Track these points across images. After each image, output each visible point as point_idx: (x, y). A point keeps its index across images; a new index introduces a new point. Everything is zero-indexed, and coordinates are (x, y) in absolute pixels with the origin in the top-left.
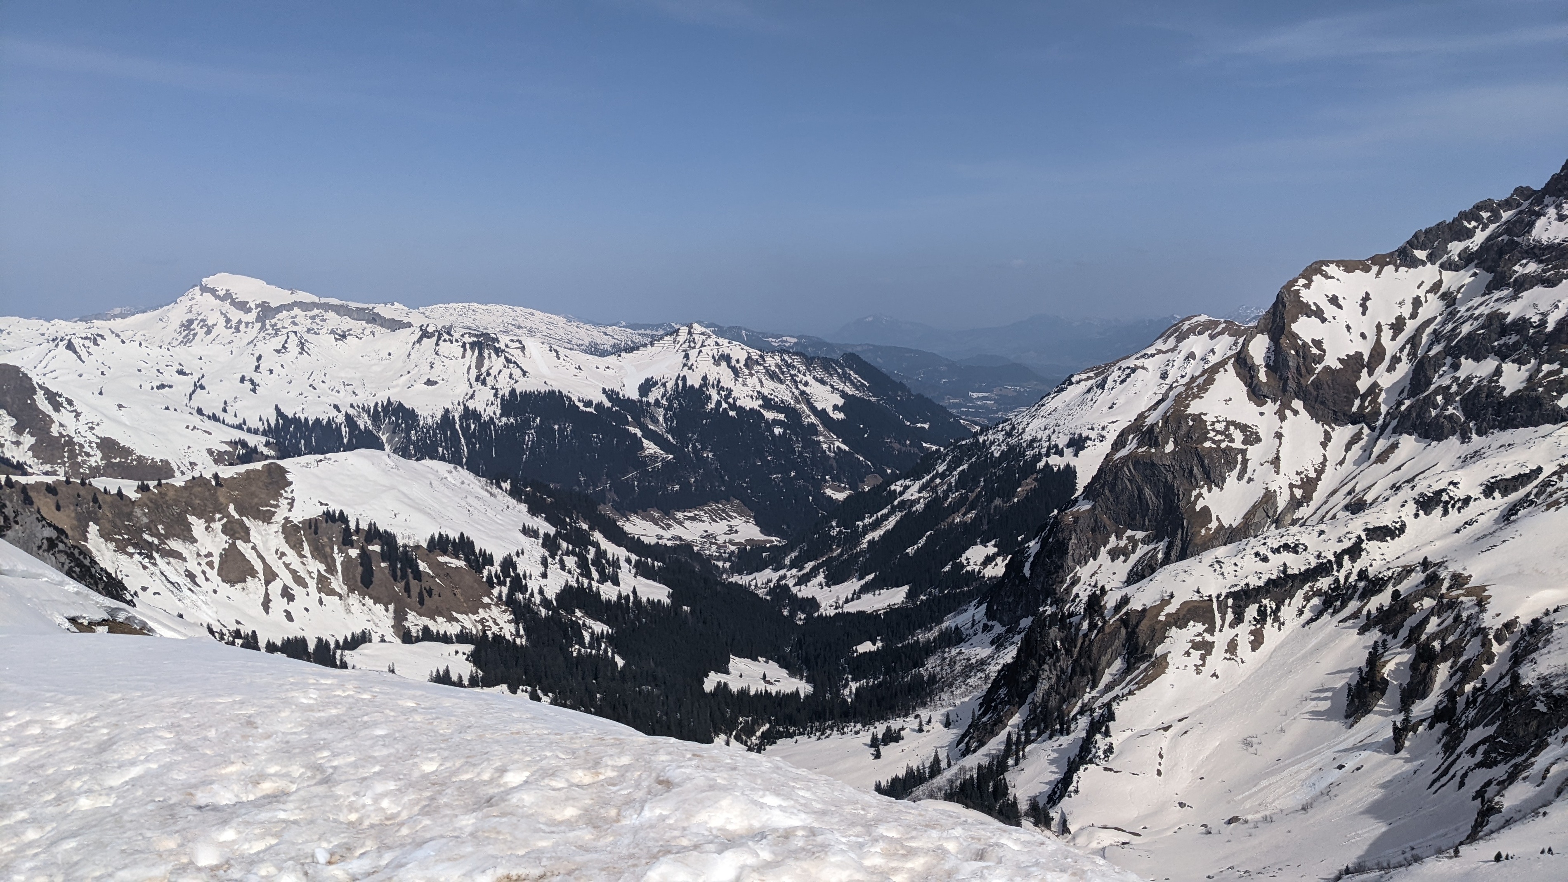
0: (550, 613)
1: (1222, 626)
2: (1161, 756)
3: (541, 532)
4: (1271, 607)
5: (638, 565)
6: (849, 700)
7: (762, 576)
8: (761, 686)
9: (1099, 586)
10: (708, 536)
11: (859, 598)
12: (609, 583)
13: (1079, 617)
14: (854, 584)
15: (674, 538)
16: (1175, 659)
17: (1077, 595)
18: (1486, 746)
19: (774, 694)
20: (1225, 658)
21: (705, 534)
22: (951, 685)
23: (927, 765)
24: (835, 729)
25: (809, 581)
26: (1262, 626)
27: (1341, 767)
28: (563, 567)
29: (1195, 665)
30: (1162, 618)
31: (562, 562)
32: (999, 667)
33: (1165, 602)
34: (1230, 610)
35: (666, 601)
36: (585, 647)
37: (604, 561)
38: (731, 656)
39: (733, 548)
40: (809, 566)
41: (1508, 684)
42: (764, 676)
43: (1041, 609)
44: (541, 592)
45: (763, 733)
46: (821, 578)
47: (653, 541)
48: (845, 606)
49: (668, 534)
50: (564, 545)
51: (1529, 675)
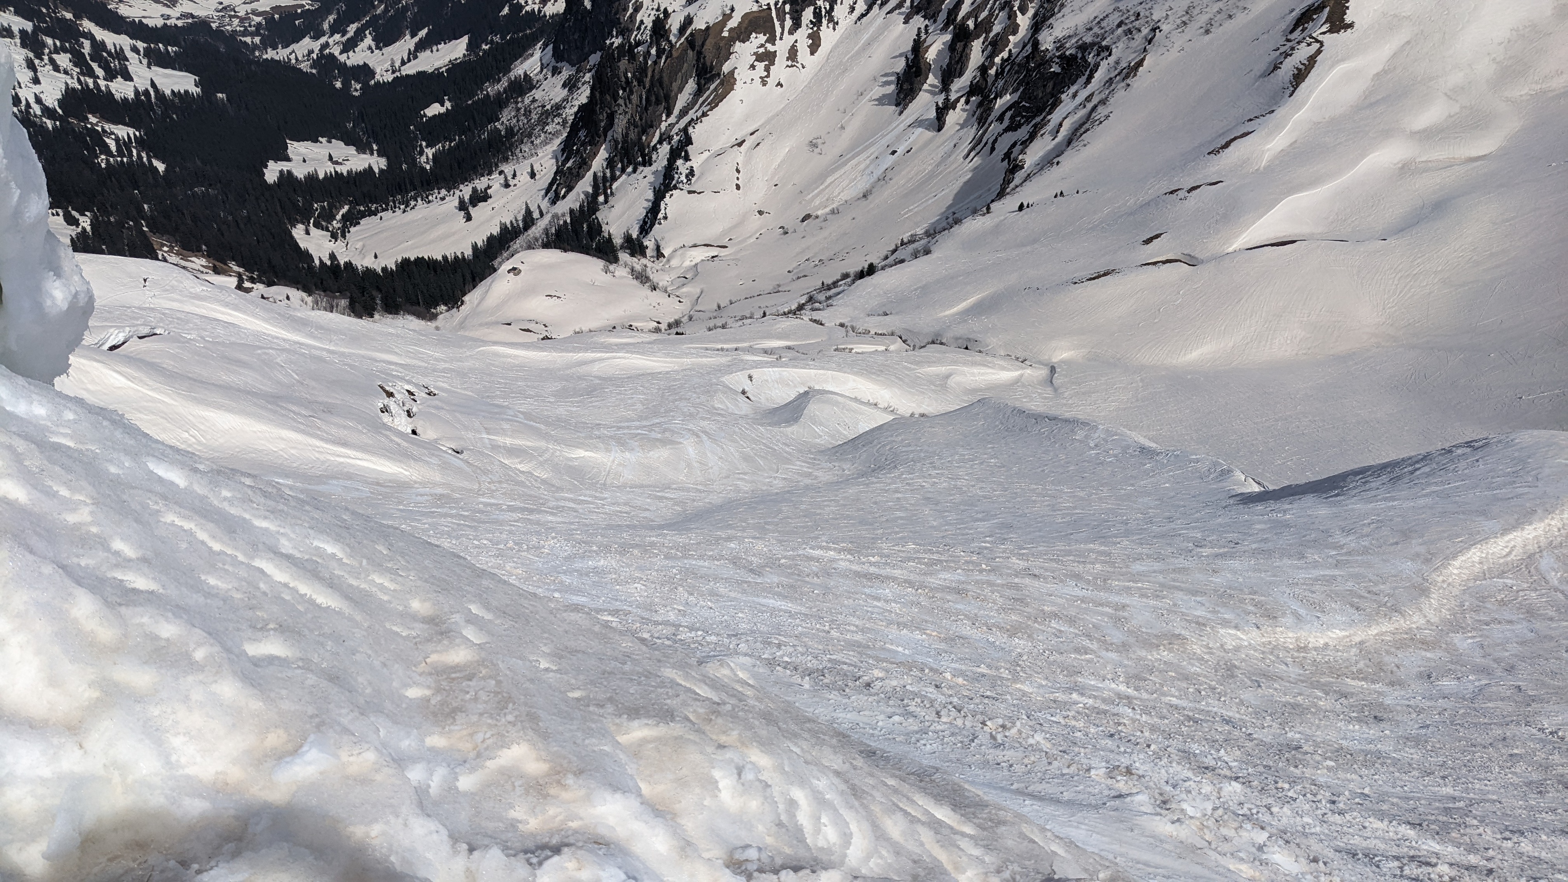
0: (58, 123)
1: (782, 34)
2: (738, 171)
3: (15, 29)
4: (825, 8)
5: (148, 53)
6: (428, 167)
7: (301, 47)
8: (330, 168)
9: (662, 9)
10: (225, 8)
11: (416, 57)
12: (119, 79)
13: (646, 45)
14: (407, 43)
15: (184, 16)
16: (743, 75)
17: (642, 22)
18: (1012, 112)
19: (345, 174)
20: (788, 66)
21: (220, 7)
22: (530, 136)
23: (520, 218)
24: (419, 199)
25: (357, 46)
26: (819, 29)
27: (894, 152)
28: (56, 68)
29: (761, 78)
30: (725, 34)
31: (52, 62)
32: (576, 109)
33: (727, 17)
34: (788, 16)
35: (195, 90)
36: (113, 156)
37: (105, 54)
38: (288, 141)
39: (258, 19)
40: (352, 28)
41: (1030, 51)
42: (330, 156)
43: (608, 42)
44: (38, 100)
45: (343, 215)
46: (369, 41)
47: (160, 23)
48: (402, 68)
49: (175, 12)
50: (49, 41)
51: (1047, 40)
